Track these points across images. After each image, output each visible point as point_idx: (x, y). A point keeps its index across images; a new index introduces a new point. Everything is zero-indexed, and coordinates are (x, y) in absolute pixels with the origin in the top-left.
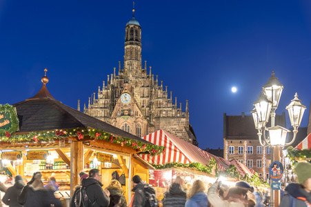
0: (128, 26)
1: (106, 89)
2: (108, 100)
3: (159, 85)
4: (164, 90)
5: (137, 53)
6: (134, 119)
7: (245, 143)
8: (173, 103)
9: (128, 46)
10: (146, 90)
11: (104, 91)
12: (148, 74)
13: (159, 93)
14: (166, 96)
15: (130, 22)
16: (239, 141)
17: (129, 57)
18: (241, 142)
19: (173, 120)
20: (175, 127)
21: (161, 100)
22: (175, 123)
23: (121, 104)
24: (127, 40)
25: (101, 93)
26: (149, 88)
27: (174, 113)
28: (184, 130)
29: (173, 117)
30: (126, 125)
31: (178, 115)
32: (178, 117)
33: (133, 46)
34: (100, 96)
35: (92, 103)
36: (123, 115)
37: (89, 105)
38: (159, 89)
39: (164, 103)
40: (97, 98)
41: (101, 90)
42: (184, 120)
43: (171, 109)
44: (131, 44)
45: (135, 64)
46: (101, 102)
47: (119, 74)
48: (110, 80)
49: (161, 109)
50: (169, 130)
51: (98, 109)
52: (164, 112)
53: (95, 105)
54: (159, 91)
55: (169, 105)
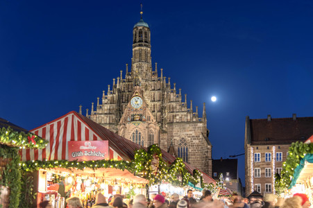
0: (136, 27)
1: (111, 93)
2: (114, 105)
3: (172, 88)
4: (177, 93)
5: (146, 55)
6: (146, 125)
7: (274, 148)
8: (188, 107)
9: (137, 48)
10: (157, 93)
11: (109, 96)
12: (159, 76)
13: (172, 97)
14: (180, 99)
15: (139, 24)
16: (266, 146)
17: (137, 60)
18: (268, 148)
19: (188, 125)
20: (191, 133)
21: (174, 104)
22: (191, 128)
23: (130, 109)
24: (135, 42)
25: (106, 98)
26: (161, 91)
27: (189, 118)
28: (201, 136)
29: (188, 122)
30: (137, 131)
31: (194, 120)
32: (193, 122)
33: (142, 48)
34: (104, 101)
35: (95, 110)
36: (133, 120)
37: (92, 111)
38: (172, 92)
39: (178, 107)
40: (101, 103)
41: (106, 94)
42: (200, 125)
43: (186, 113)
44: (140, 45)
45: (145, 66)
46: (106, 107)
47: (127, 77)
48: (116, 83)
49: (174, 114)
50: (183, 136)
51: (103, 116)
52: (177, 117)
53: (99, 111)
54: (172, 94)
55: (183, 109)
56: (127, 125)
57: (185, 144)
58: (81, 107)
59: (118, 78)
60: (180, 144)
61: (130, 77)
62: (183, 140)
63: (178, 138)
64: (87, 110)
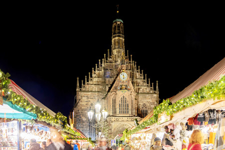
0: (116, 22)
1: (98, 70)
2: (100, 79)
3: (138, 69)
4: (141, 73)
6: (130, 93)
8: (148, 83)
9: (117, 38)
10: (129, 72)
11: (97, 72)
12: (130, 60)
14: (143, 77)
15: (117, 20)
17: (117, 47)
19: (147, 95)
20: (149, 100)
21: (139, 81)
22: (149, 97)
24: (114, 34)
25: (95, 73)
26: (131, 71)
27: (148, 90)
28: (156, 103)
29: (148, 93)
30: (124, 97)
31: (151, 92)
33: (120, 38)
34: (93, 75)
35: (88, 81)
37: (86, 82)
38: (137, 72)
39: (141, 83)
40: (91, 77)
41: (95, 71)
42: (155, 95)
43: (146, 87)
44: (119, 36)
46: (95, 80)
47: (108, 59)
48: (101, 63)
49: (139, 87)
50: (145, 102)
51: (93, 86)
52: (141, 90)
53: (90, 82)
54: (137, 74)
55: (145, 84)
56: (118, 92)
57: (146, 108)
58: (78, 78)
59: (103, 59)
60: (143, 108)
61: (111, 60)
62: (144, 105)
63: (142, 104)
64: (82, 81)
